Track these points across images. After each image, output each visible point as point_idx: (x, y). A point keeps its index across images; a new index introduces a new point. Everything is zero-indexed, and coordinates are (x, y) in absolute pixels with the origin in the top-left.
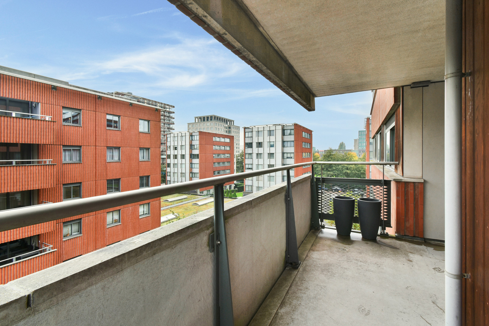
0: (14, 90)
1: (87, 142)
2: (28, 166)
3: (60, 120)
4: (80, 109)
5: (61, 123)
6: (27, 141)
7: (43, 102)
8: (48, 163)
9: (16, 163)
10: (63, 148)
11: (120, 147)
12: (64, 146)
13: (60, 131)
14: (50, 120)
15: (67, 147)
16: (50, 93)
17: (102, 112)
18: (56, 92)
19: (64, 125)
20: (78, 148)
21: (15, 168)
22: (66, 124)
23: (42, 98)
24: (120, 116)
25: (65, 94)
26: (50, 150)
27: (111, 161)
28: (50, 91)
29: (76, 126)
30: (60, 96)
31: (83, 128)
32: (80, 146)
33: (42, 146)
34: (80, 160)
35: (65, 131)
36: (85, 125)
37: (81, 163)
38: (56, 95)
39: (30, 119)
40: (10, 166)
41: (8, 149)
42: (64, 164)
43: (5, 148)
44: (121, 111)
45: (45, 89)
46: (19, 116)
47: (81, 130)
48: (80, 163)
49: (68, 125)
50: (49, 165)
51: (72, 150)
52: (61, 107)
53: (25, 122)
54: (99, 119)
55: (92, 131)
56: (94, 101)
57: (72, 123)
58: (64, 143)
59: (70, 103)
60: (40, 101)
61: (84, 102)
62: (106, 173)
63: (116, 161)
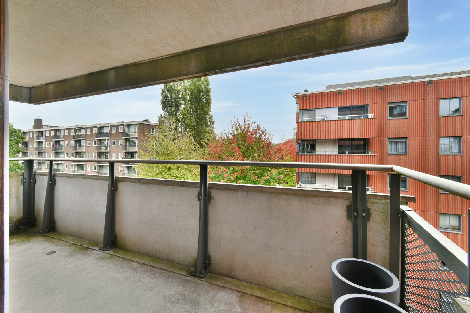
0: (352, 99)
1: (413, 133)
2: (355, 155)
3: (386, 115)
4: (406, 100)
5: (386, 118)
6: (355, 136)
7: (372, 103)
8: (370, 154)
9: (349, 153)
10: (388, 140)
11: (461, 137)
12: (389, 138)
13: (386, 126)
14: (373, 117)
15: (393, 140)
16: (377, 93)
17: (432, 99)
18: (382, 91)
19: (389, 119)
20: (403, 140)
21: (347, 156)
22: (391, 119)
23: (371, 100)
24: (461, 97)
25: (391, 91)
26: (376, 142)
27: (447, 154)
28: (377, 92)
29: (401, 119)
30: (386, 94)
31: (409, 119)
32: (406, 138)
33: (370, 140)
34: (406, 152)
35: (390, 124)
36: (411, 116)
37: (407, 155)
38: (382, 94)
39: (363, 119)
40: (344, 155)
41: (352, 143)
42: (389, 155)
43: (350, 142)
44: (462, 91)
45: (373, 92)
46: (350, 119)
47: (407, 122)
48: (405, 155)
49: (393, 119)
50: (370, 155)
51: (397, 142)
52: (387, 103)
53: (353, 122)
54: (428, 107)
55: (420, 121)
56: (423, 89)
57: (397, 117)
58: (389, 136)
59: (395, 97)
60: (369, 102)
61: (410, 93)
62: (439, 167)
63: (454, 154)
